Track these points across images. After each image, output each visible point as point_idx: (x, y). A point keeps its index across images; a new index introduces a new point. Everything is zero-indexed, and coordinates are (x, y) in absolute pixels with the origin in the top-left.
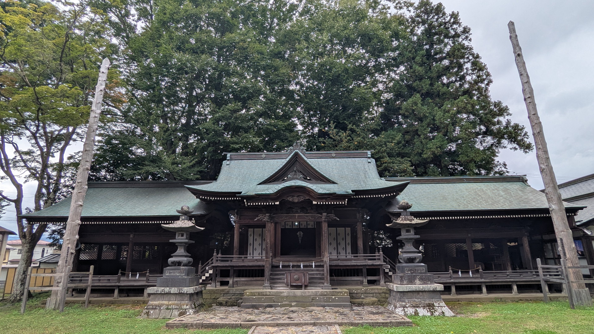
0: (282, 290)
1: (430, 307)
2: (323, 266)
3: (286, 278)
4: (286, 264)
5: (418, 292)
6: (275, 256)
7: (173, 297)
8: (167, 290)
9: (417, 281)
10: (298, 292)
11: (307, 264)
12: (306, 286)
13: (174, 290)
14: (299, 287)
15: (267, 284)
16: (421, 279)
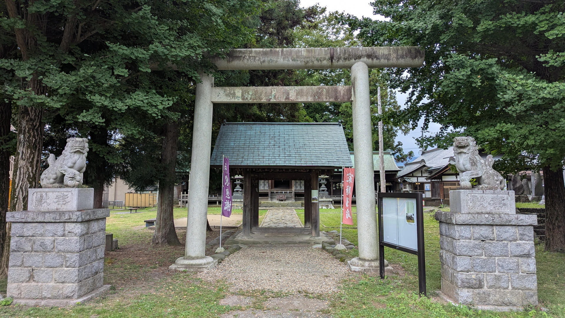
0: (276, 201)
1: (327, 206)
2: (292, 193)
3: (277, 197)
4: (277, 191)
5: (324, 201)
6: (272, 188)
7: (238, 203)
8: (236, 200)
9: (324, 198)
10: (282, 202)
11: (286, 192)
12: (285, 200)
13: (238, 200)
14: (282, 200)
15: (269, 199)
16: (325, 197)
